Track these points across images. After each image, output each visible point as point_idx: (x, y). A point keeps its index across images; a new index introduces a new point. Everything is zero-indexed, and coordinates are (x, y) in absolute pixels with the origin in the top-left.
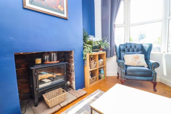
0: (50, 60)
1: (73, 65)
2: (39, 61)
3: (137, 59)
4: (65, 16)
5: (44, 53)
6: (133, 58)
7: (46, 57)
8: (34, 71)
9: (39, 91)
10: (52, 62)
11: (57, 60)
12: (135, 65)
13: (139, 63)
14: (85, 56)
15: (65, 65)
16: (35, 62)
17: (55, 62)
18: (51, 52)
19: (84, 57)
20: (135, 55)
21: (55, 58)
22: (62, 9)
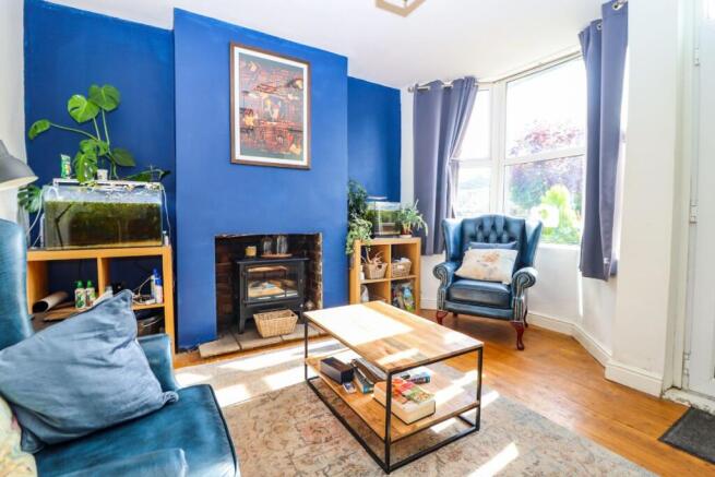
0: (274, 252)
1: (321, 264)
2: (251, 251)
3: (492, 261)
4: (304, 163)
5: (263, 236)
6: (481, 259)
7: (266, 245)
8: (241, 268)
9: (249, 306)
10: (278, 255)
11: (287, 253)
12: (481, 278)
13: (491, 271)
14: (352, 247)
15: (303, 263)
16: (244, 253)
17: (283, 255)
18: (277, 236)
19: (348, 249)
20: (490, 252)
21: (284, 248)
22: (298, 152)
